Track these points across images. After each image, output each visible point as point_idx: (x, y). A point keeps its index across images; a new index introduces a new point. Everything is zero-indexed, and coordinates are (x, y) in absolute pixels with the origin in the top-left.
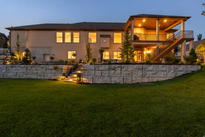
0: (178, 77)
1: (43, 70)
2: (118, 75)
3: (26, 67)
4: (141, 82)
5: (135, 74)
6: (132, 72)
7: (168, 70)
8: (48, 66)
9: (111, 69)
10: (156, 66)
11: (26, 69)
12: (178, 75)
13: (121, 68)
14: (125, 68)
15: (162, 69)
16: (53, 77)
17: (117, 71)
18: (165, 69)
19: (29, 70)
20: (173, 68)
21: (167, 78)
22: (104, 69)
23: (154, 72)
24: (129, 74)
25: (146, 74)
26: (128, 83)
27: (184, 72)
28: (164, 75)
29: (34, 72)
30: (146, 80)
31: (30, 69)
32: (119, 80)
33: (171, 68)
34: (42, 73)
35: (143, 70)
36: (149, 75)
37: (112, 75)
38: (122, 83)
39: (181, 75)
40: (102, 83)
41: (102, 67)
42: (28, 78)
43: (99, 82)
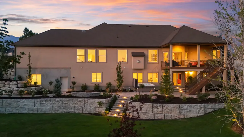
0: (207, 113)
1: (82, 103)
2: (160, 112)
3: (62, 101)
4: (178, 118)
5: (174, 112)
6: (171, 110)
7: (199, 108)
8: (87, 100)
9: (154, 107)
10: (190, 105)
11: (62, 103)
12: (208, 112)
13: (163, 107)
14: (166, 107)
15: (194, 108)
16: (93, 111)
17: (159, 109)
18: (197, 107)
19: (65, 103)
20: (203, 106)
21: (198, 115)
22: (148, 107)
23: (188, 110)
24: (168, 112)
25: (182, 112)
26: (168, 119)
27: (213, 109)
28: (196, 112)
29: (71, 106)
30: (182, 117)
31: (67, 102)
32: (161, 117)
33: (201, 107)
34: (81, 107)
35: (180, 109)
36: (185, 112)
37: (155, 112)
38: (164, 119)
39: (210, 112)
40: (147, 118)
41: (146, 105)
42: (65, 112)
43: (144, 118)
